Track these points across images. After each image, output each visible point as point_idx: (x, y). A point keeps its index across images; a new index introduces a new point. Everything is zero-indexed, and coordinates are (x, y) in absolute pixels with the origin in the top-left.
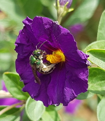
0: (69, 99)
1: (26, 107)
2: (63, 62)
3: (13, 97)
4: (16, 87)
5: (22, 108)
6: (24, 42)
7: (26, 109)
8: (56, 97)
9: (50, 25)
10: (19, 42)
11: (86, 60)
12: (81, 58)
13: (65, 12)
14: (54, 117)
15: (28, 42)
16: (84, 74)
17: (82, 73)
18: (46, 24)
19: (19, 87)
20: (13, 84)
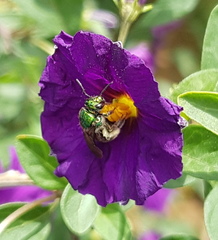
0: (146, 192)
1: (62, 204)
2: (134, 118)
3: (35, 183)
4: (41, 163)
5: (53, 205)
6: (57, 80)
7: (62, 208)
8: (120, 187)
9: (106, 48)
10: (47, 79)
11: (176, 117)
12: (167, 113)
13: (137, 13)
14: (118, 223)
15: (64, 79)
16: (175, 144)
17: (170, 142)
18: (99, 47)
19: (47, 164)
20: (35, 159)
